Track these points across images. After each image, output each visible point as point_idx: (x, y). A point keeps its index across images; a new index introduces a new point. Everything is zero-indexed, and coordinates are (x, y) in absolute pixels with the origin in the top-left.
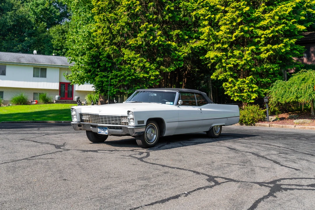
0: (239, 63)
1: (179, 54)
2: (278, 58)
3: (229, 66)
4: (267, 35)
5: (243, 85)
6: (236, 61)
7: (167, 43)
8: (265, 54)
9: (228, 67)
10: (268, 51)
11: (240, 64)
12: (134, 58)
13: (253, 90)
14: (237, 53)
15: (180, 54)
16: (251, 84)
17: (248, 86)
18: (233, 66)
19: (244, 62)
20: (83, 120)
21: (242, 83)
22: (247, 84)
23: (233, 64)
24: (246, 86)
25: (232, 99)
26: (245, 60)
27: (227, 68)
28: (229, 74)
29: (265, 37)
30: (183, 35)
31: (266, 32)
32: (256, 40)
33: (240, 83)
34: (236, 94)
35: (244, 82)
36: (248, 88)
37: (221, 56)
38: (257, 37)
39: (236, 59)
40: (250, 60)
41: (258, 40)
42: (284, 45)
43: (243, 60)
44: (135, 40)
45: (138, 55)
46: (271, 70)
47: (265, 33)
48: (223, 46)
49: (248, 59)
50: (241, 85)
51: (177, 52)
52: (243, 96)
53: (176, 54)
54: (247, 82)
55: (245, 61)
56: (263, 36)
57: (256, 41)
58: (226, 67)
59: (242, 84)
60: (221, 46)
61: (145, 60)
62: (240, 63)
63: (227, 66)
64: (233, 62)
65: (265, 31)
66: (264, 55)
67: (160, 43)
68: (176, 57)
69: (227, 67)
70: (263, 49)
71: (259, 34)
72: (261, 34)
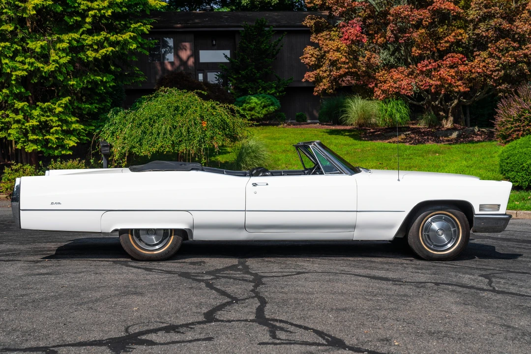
3: (19, 73)
4: (99, 10)
5: (48, 116)
6: (33, 63)
8: (97, 51)
9: (17, 75)
10: (101, 45)
11: (46, 70)
13: (72, 129)
14: (36, 45)
16: (67, 116)
17: (60, 120)
18: (26, 73)
19: (54, 66)
21: (46, 112)
22: (57, 115)
23: (25, 70)
24: (56, 119)
25: (20, 148)
26: (56, 61)
27: (13, 78)
28: (17, 91)
29: (94, 16)
31: (98, 5)
33: (41, 113)
34: (32, 137)
35: (51, 110)
36: (60, 123)
39: (33, 60)
40: (65, 64)
41: (76, 20)
42: (132, 34)
43: (51, 62)
47: (95, 5)
49: (63, 61)
50: (43, 116)
52: (47, 141)
54: (58, 109)
55: (57, 65)
56: (91, 13)
58: (12, 75)
59: (46, 114)
62: (43, 68)
63: (13, 73)
64: (26, 67)
66: (94, 54)
69: (14, 76)
70: (89, 40)
71: (82, 7)
72: (86, 8)
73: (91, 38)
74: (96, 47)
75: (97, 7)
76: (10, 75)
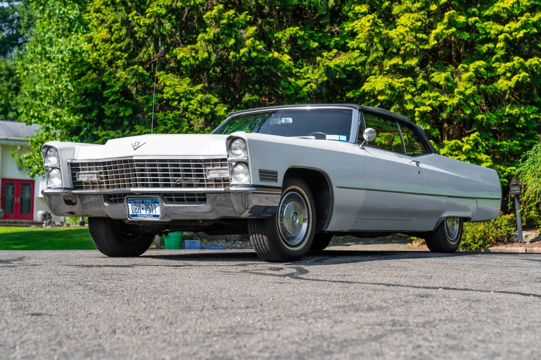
0: (445, 103)
1: (297, 84)
2: (535, 90)
3: (422, 109)
4: (511, 34)
6: (437, 97)
7: (270, 55)
8: (509, 79)
9: (420, 112)
10: (514, 72)
11: (449, 104)
12: (187, 94)
14: (439, 77)
15: (301, 83)
16: (476, 154)
18: (430, 109)
19: (458, 99)
20: (81, 182)
21: (454, 151)
22: (467, 152)
23: (430, 105)
26: (461, 93)
27: (416, 114)
29: (506, 39)
30: (305, 40)
31: (510, 27)
32: (484, 48)
33: (449, 151)
35: (459, 148)
37: (403, 85)
38: (487, 40)
39: (438, 94)
40: (472, 95)
41: (488, 47)
43: (455, 94)
44: (193, 49)
45: (199, 87)
46: (522, 119)
47: (506, 28)
48: (408, 63)
49: (468, 92)
51: (293, 80)
53: (290, 83)
54: (466, 147)
55: (461, 97)
56: (501, 37)
57: (485, 51)
58: (415, 112)
59: (454, 153)
60: (401, 63)
61: (216, 100)
62: (447, 101)
63: (416, 109)
64: (431, 101)
65: (507, 26)
66: (506, 82)
67: (254, 54)
68: (291, 90)
69: (417, 113)
70: (501, 68)
71: (492, 32)
72: (496, 33)
73: (503, 65)
74: (509, 75)
75: (509, 29)
76: (413, 111)
